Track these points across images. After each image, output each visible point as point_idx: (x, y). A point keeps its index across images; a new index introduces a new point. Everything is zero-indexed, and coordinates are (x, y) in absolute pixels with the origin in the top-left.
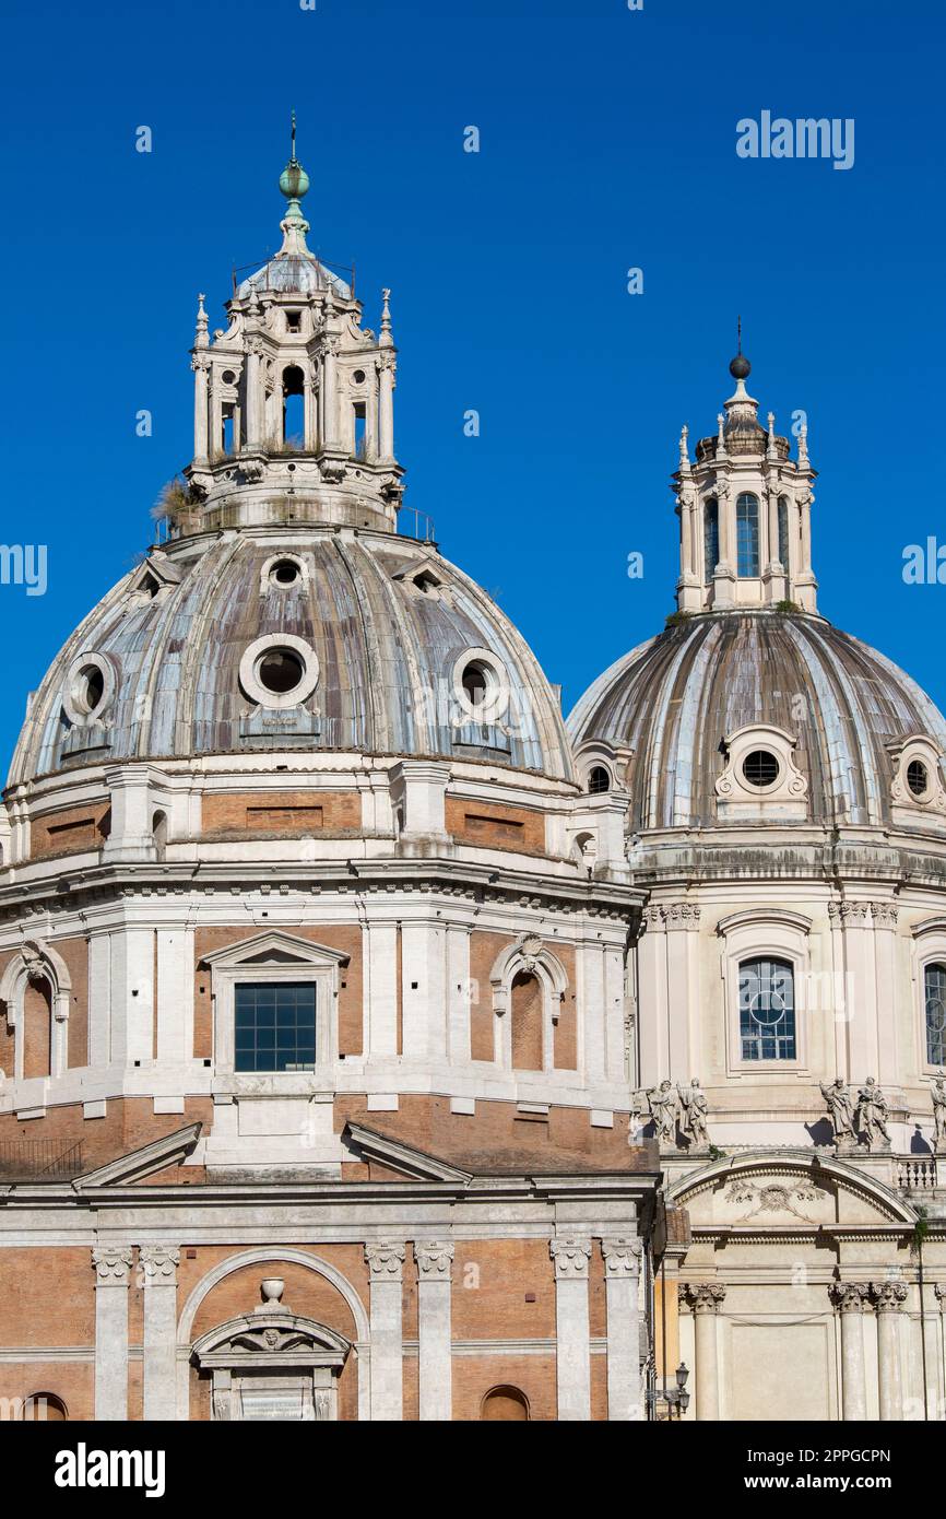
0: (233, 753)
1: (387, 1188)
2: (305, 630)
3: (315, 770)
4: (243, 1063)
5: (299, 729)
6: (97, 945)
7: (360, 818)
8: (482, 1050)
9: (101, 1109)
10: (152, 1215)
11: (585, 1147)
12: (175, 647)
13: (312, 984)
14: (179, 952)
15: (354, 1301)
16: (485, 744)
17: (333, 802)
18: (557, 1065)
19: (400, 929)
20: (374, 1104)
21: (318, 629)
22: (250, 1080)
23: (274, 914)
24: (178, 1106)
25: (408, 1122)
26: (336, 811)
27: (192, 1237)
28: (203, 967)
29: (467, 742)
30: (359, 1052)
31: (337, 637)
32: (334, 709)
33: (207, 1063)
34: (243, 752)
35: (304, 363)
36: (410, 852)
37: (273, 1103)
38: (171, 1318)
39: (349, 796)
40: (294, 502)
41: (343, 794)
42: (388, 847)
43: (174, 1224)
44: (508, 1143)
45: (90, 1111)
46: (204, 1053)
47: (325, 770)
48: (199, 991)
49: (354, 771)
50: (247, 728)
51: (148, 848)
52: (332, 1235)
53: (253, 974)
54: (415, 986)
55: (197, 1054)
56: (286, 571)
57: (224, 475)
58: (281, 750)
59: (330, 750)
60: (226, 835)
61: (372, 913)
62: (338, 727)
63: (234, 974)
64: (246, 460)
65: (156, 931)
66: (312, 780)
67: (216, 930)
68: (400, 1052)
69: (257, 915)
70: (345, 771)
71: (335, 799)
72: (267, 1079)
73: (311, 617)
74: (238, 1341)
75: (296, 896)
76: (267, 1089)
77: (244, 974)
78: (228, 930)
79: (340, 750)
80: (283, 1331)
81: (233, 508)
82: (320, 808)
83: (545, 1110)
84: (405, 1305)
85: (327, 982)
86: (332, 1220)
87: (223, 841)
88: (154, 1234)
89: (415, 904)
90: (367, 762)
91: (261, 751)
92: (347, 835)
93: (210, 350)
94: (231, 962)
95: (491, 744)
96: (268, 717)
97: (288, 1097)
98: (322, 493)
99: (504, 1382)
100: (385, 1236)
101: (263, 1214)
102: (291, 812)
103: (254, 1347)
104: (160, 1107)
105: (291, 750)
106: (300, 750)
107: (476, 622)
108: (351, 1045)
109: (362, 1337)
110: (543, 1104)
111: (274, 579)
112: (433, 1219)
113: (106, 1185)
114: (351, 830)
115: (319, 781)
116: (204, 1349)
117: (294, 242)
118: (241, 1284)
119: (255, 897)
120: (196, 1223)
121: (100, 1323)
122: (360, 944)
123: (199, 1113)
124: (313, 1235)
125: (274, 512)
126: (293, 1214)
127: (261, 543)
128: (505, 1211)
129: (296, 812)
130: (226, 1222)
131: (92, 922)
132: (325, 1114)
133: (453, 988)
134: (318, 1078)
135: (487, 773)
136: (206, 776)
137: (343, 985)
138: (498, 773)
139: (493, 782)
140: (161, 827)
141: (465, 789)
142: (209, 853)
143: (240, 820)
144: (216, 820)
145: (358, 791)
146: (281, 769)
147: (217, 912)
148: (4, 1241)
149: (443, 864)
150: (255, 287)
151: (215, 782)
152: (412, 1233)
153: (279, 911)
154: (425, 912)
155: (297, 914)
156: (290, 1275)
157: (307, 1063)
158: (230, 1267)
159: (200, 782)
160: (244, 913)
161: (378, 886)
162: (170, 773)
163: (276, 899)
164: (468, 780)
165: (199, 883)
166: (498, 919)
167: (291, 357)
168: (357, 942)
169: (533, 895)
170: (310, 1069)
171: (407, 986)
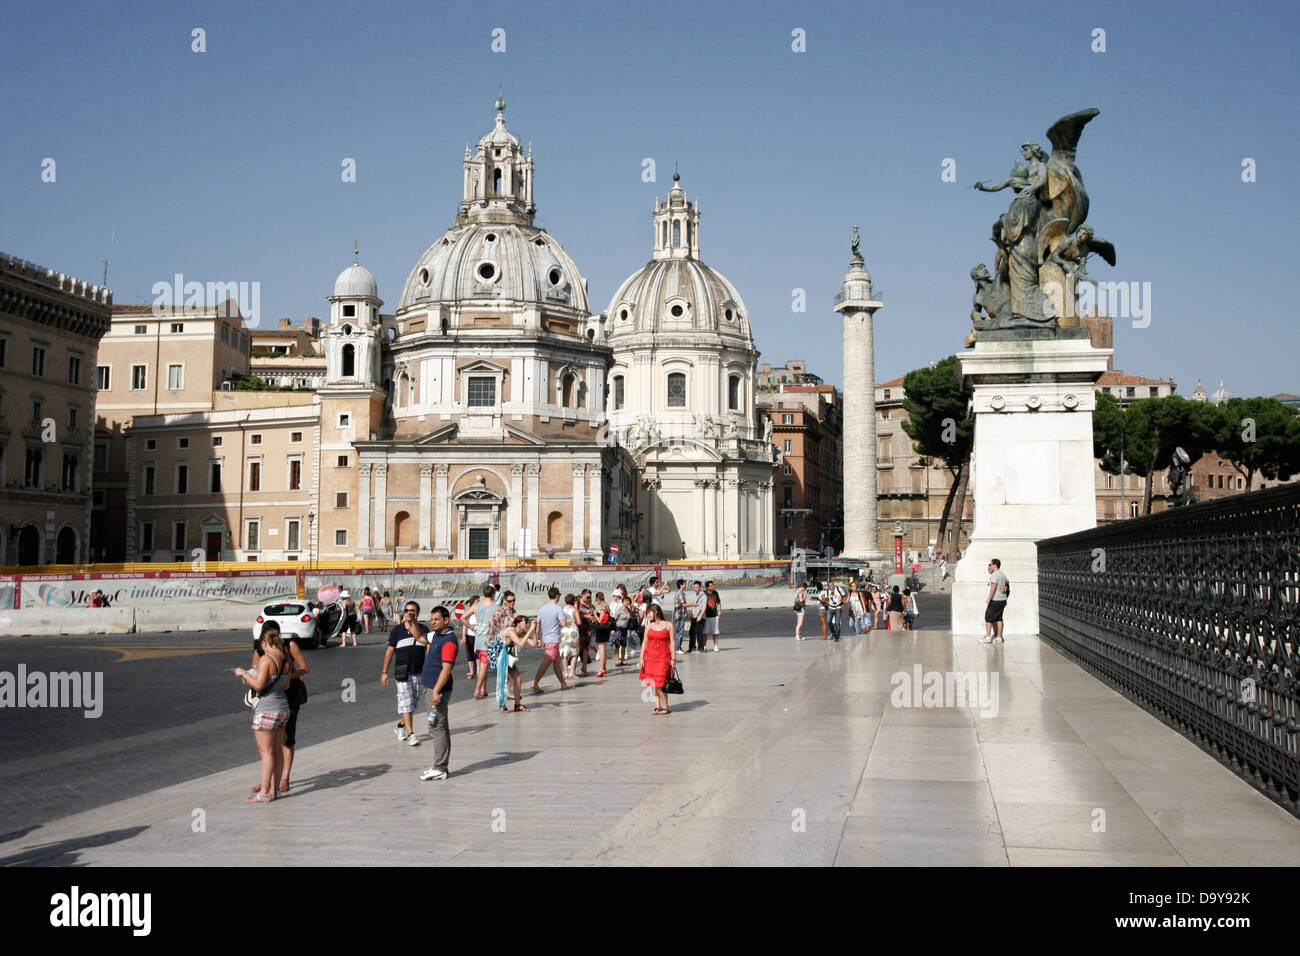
0: (470, 299)
1: (518, 446)
2: (496, 258)
4: (470, 404)
5: (492, 292)
6: (423, 363)
7: (513, 322)
8: (551, 399)
9: (422, 418)
10: (440, 454)
11: (588, 434)
12: (452, 263)
13: (494, 378)
14: (450, 366)
15: (506, 483)
16: (557, 298)
17: (503, 317)
18: (578, 406)
19: (524, 360)
20: (514, 418)
21: (500, 258)
22: (473, 409)
23: (482, 354)
24: (448, 418)
25: (525, 424)
26: (505, 320)
27: (453, 461)
28: (459, 370)
29: (551, 297)
30: (509, 400)
33: (459, 403)
34: (474, 299)
35: (502, 168)
37: (480, 417)
38: (446, 489)
39: (509, 315)
40: (496, 215)
41: (507, 314)
42: (522, 332)
43: (447, 457)
44: (560, 431)
45: (420, 419)
46: (457, 398)
47: (500, 306)
48: (457, 380)
49: (511, 306)
50: (475, 291)
51: (439, 331)
52: (500, 461)
53: (474, 374)
54: (529, 379)
55: (455, 400)
56: (491, 238)
57: (473, 205)
58: (486, 299)
59: (503, 299)
60: (467, 327)
61: (515, 354)
62: (506, 291)
63: (468, 374)
64: (480, 200)
65: (442, 360)
66: (496, 309)
67: (462, 359)
68: (523, 401)
69: (476, 354)
70: (507, 306)
71: (504, 315)
72: (478, 409)
73: (498, 254)
74: (467, 496)
75: (490, 349)
76: (478, 412)
77: (471, 374)
78: (467, 359)
79: (506, 299)
80: (482, 493)
81: (476, 217)
82: (499, 319)
83: (573, 421)
84: (523, 485)
85: (499, 378)
86: (500, 456)
87: (466, 329)
88: (439, 460)
89: (531, 352)
90: (515, 303)
92: (508, 328)
93: (471, 162)
94: (467, 370)
95: (559, 298)
96: (483, 287)
97: (486, 415)
98: (507, 212)
99: (554, 510)
100: (517, 461)
101: (476, 454)
102: (489, 320)
103: (473, 498)
104: (443, 418)
105: (489, 299)
106: (493, 299)
108: (506, 398)
109: (509, 495)
110: (572, 419)
111: (487, 240)
112: (533, 457)
113: (424, 444)
114: (510, 326)
115: (498, 309)
116: (455, 498)
117: (499, 125)
118: (469, 477)
119: (476, 349)
120: (453, 457)
121: (422, 489)
123: (456, 420)
124: (492, 461)
125: (490, 218)
126: (486, 454)
127: (484, 228)
128: (558, 455)
129: (491, 320)
130: (464, 457)
131: (422, 356)
132: (497, 421)
133: (542, 380)
134: (495, 409)
135: (557, 308)
136: (461, 307)
137: (504, 378)
138: (561, 308)
139: (559, 311)
140: (445, 324)
141: (549, 313)
142: (461, 333)
143: (471, 322)
144: (464, 322)
145: (512, 313)
146: (486, 305)
147: (463, 353)
148: (390, 461)
149: (539, 338)
150: (485, 141)
151: (464, 309)
152: (526, 461)
153: (484, 353)
154: (533, 354)
155: (490, 354)
156: (485, 474)
157: (492, 404)
158: (465, 471)
159: (459, 309)
160: (472, 354)
161: (517, 345)
162: (449, 306)
163: (483, 349)
164: (550, 310)
165: (457, 343)
166: (559, 357)
167: (497, 165)
168: (510, 364)
169: (571, 349)
170: (494, 406)
171: (526, 379)
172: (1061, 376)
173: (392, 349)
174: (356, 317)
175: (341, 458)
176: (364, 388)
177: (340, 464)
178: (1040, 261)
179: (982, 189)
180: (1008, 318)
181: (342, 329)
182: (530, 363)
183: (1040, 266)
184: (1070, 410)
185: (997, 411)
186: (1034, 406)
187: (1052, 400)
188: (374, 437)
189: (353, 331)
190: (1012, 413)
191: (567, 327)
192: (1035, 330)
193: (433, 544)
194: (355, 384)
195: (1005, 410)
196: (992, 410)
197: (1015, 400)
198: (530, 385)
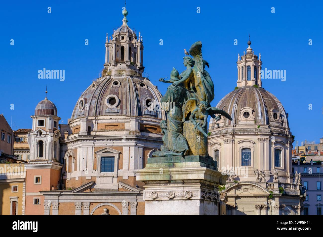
0: (103, 116)
1: (125, 193)
2: (117, 94)
3: (117, 119)
4: (101, 171)
5: (115, 112)
7: (125, 127)
9: (78, 179)
10: (85, 197)
12: (95, 97)
13: (114, 157)
14: (91, 151)
15: (119, 212)
16: (150, 114)
17: (120, 125)
19: (129, 147)
20: (124, 178)
21: (120, 94)
22: (102, 174)
23: (108, 145)
24: (90, 178)
25: (130, 181)
26: (121, 126)
27: (92, 201)
28: (96, 153)
29: (146, 114)
30: (122, 169)
31: (123, 95)
32: (121, 108)
33: (96, 171)
34: (104, 116)
35: (124, 46)
36: (131, 134)
37: (106, 178)
39: (123, 124)
40: (120, 71)
41: (122, 123)
42: (128, 132)
43: (89, 199)
45: (76, 179)
46: (95, 168)
47: (119, 119)
48: (94, 158)
49: (124, 119)
50: (106, 111)
51: (86, 133)
52: (116, 201)
53: (104, 155)
54: (132, 157)
56: (116, 83)
57: (110, 66)
58: (111, 115)
59: (120, 115)
60: (101, 131)
61: (124, 144)
62: (122, 111)
63: (101, 155)
64: (112, 63)
65: (87, 148)
66: (116, 121)
67: (98, 147)
68: (129, 169)
69: (105, 145)
70: (122, 119)
71: (120, 124)
72: (105, 174)
73: (119, 91)
75: (112, 141)
76: (105, 175)
77: (102, 155)
78: (100, 147)
79: (122, 115)
81: (111, 72)
82: (118, 126)
85: (116, 157)
86: (116, 198)
87: (100, 131)
88: (85, 200)
89: (133, 143)
90: (127, 117)
91: (108, 116)
92: (122, 130)
93: (108, 43)
94: (100, 153)
95: (151, 114)
96: (109, 109)
97: (109, 177)
98: (126, 69)
101: (104, 197)
102: (113, 126)
104: (87, 178)
105: (113, 115)
106: (115, 115)
107: (152, 92)
108: (121, 167)
111: (114, 84)
112: (133, 198)
113: (78, 192)
114: (123, 130)
115: (117, 121)
118: (100, 209)
119: (105, 141)
120: (92, 199)
122: (123, 150)
123: (94, 179)
124: (113, 201)
125: (117, 72)
126: (109, 197)
127: (114, 78)
129: (114, 126)
130: (98, 198)
131: (78, 146)
132: (115, 180)
133: (139, 157)
134: (114, 173)
135: (149, 119)
136: (98, 120)
137: (119, 157)
138: (152, 119)
139: (151, 121)
140: (89, 130)
141: (145, 122)
142: (98, 133)
143: (104, 128)
144: (99, 128)
145: (125, 122)
146: (111, 119)
147: (98, 144)
148: (60, 201)
149: (137, 136)
150: (116, 32)
151: (99, 121)
152: (130, 201)
153: (109, 144)
154: (134, 144)
155: (111, 144)
156: (109, 208)
157: (112, 170)
158: (98, 206)
159: (97, 121)
160: (102, 144)
162: (92, 120)
163: (108, 141)
164: (145, 121)
165: (94, 139)
166: (149, 145)
167: (122, 44)
168: (122, 149)
169: (156, 141)
170: (113, 172)
171: (130, 157)
172: (185, 181)
173: (66, 142)
174: (44, 126)
175: (36, 200)
176: (48, 163)
177: (36, 203)
178: (183, 120)
179: (164, 81)
180: (165, 150)
181: (37, 133)
182: (133, 149)
183: (183, 123)
184: (189, 199)
185: (154, 200)
186: (171, 197)
187: (179, 194)
188: (53, 188)
189: (42, 134)
190: (162, 200)
191: (156, 129)
192: (174, 157)
194: (43, 161)
195: (158, 199)
196: (152, 199)
197: (163, 194)
198: (132, 161)
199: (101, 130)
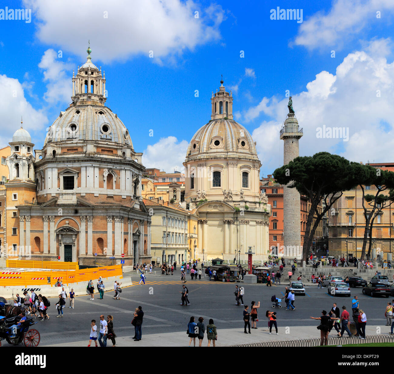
1: (82, 208)
4: (65, 188)
6: (46, 171)
7: (83, 151)
8: (101, 186)
10: (51, 211)
11: (121, 201)
13: (74, 177)
14: (56, 172)
15: (79, 225)
16: (106, 138)
18: (116, 189)
19: (86, 168)
20: (82, 195)
22: (65, 191)
23: (68, 166)
24: (55, 195)
25: (87, 197)
26: (80, 149)
28: (59, 174)
29: (103, 138)
30: (80, 187)
33: (59, 189)
34: (67, 141)
36: (87, 155)
37: (68, 195)
38: (54, 226)
39: (82, 147)
40: (84, 101)
42: (84, 155)
43: (54, 212)
44: (105, 201)
45: (45, 196)
46: (59, 187)
47: (78, 143)
48: (58, 178)
53: (66, 175)
54: (88, 176)
55: (58, 187)
56: (78, 112)
58: (72, 140)
61: (82, 165)
64: (77, 95)
65: (52, 169)
67: (60, 168)
68: (86, 187)
69: (66, 166)
70: (81, 143)
71: (80, 147)
74: (62, 230)
75: (72, 163)
76: (67, 192)
77: (64, 175)
78: (62, 168)
79: (80, 140)
80: (68, 229)
82: (77, 149)
83: (113, 196)
84: (86, 225)
85: (76, 176)
87: (63, 155)
88: (51, 214)
89: (89, 164)
94: (62, 173)
95: (107, 138)
97: (70, 194)
98: (88, 100)
99: (100, 237)
100: (83, 215)
101: (66, 212)
103: (64, 231)
104: (53, 195)
108: (79, 186)
109: (80, 229)
110: (112, 195)
111: (76, 113)
112: (90, 212)
113: (44, 207)
114: (81, 152)
115: (77, 145)
116: (57, 231)
118: (63, 222)
119: (66, 163)
120: (57, 213)
121: (44, 227)
122: (81, 170)
123: (58, 196)
124: (73, 215)
125: (81, 103)
126: (70, 212)
129: (74, 150)
132: (74, 196)
133: (95, 177)
134: (74, 191)
135: (106, 143)
137: (78, 177)
138: (109, 143)
140: (54, 153)
141: (101, 145)
142: (60, 156)
143: (66, 151)
146: (72, 143)
147: (62, 165)
148: (31, 215)
151: (63, 145)
152: (87, 214)
153: (70, 165)
155: (72, 165)
156: (70, 221)
158: (62, 219)
159: (61, 146)
160: (64, 166)
161: (83, 161)
162: (56, 144)
163: (69, 163)
165: (57, 161)
166: (104, 166)
169: (111, 162)
170: (73, 189)
171: (87, 176)
173: (37, 165)
175: (14, 213)
176: (22, 182)
177: (14, 216)
181: (14, 157)
182: (89, 169)
191: (112, 152)
193: (49, 251)
194: (19, 181)
199: (64, 153)
